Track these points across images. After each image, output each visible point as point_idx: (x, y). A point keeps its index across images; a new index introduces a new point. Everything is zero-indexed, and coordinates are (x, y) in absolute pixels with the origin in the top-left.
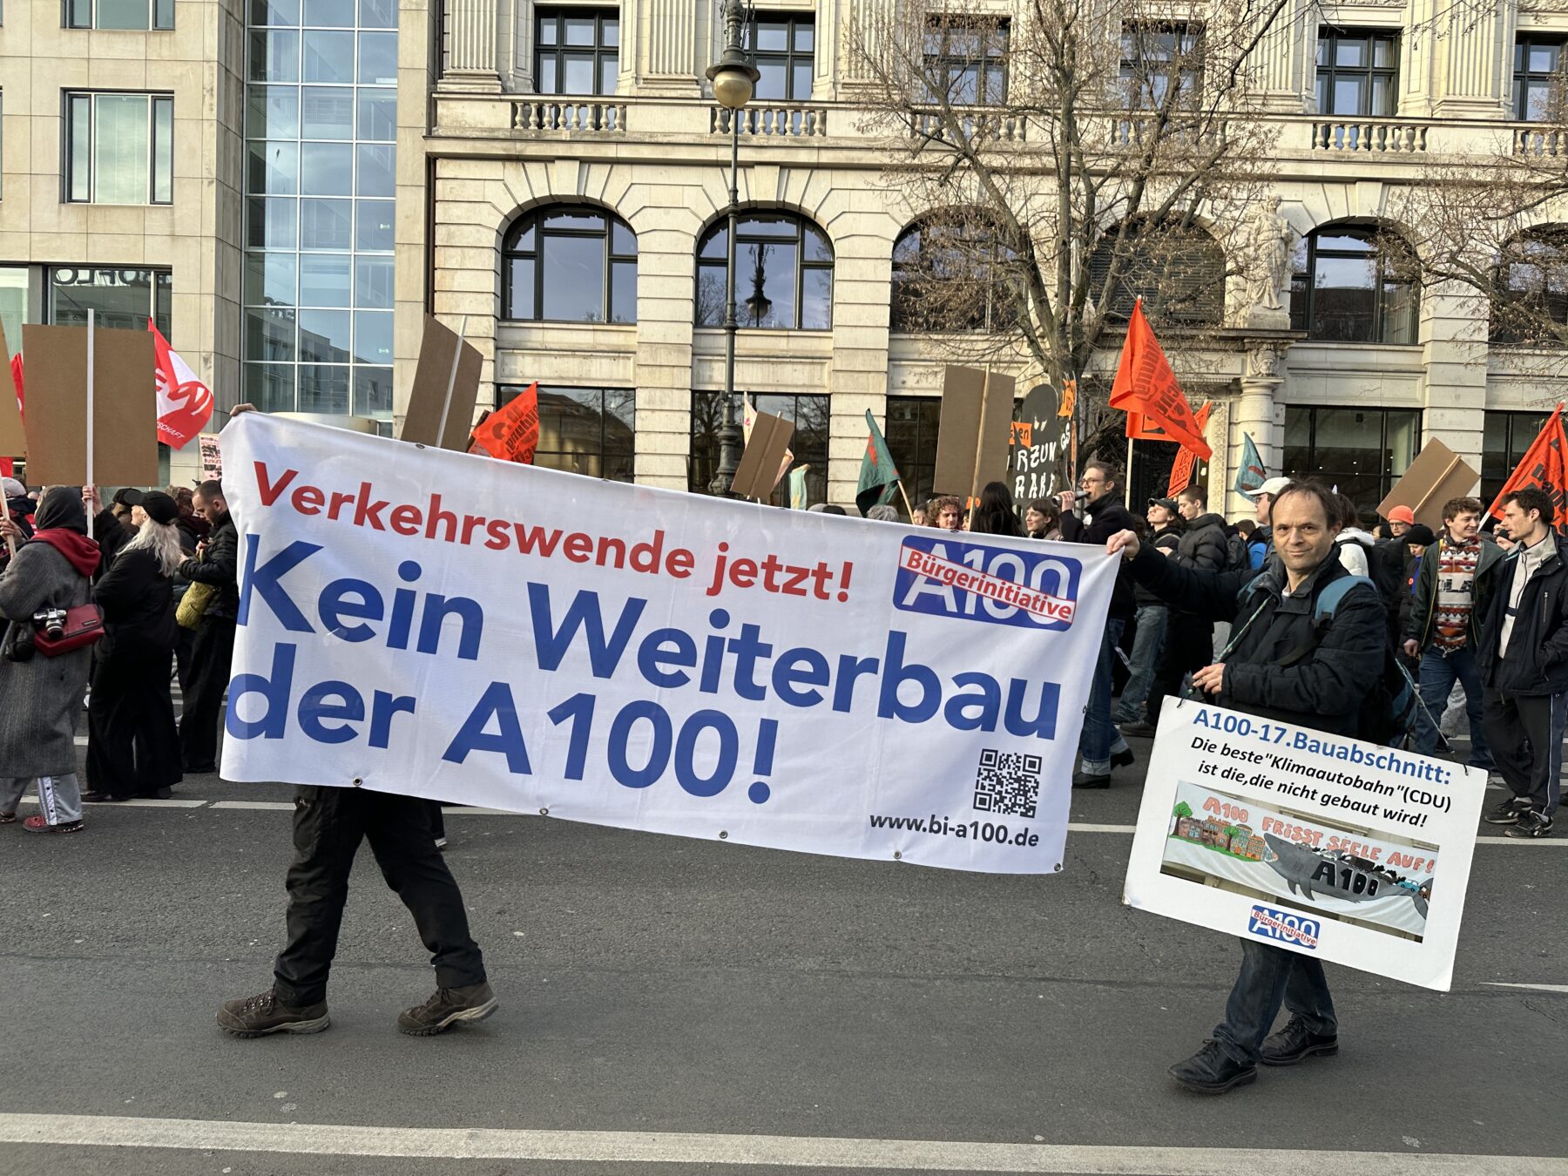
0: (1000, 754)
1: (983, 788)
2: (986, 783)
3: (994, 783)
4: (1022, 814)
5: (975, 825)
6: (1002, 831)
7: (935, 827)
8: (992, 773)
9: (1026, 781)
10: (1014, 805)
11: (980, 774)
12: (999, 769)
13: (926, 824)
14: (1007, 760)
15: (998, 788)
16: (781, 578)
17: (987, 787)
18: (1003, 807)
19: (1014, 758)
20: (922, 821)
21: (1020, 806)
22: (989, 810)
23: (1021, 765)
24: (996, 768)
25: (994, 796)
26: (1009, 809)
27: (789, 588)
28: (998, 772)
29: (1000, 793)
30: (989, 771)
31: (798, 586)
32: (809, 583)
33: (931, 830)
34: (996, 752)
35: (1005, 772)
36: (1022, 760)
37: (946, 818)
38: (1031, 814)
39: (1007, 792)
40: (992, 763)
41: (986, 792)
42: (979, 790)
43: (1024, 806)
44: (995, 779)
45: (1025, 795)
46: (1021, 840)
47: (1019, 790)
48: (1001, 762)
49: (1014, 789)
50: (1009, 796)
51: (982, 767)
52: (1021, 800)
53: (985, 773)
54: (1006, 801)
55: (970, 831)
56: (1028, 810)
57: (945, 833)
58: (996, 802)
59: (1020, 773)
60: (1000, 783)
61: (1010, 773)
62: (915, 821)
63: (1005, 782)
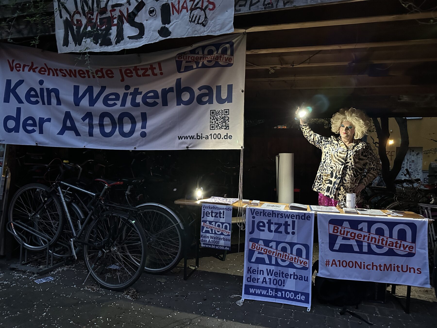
0: (216, 111)
1: (212, 123)
2: (213, 121)
3: (216, 121)
4: (225, 129)
5: (211, 135)
6: (219, 135)
7: (198, 137)
8: (214, 118)
9: (225, 118)
10: (222, 126)
11: (211, 118)
12: (217, 116)
13: (196, 137)
14: (219, 113)
15: (217, 122)
16: (140, 72)
17: (214, 122)
18: (219, 128)
19: (221, 111)
20: (194, 136)
21: (224, 126)
22: (215, 129)
23: (223, 113)
24: (216, 116)
25: (216, 125)
26: (221, 128)
27: (144, 75)
28: (217, 117)
29: (218, 123)
30: (213, 117)
31: (147, 73)
32: (149, 72)
33: (197, 138)
34: (215, 110)
35: (218, 117)
36: (223, 112)
37: (202, 134)
38: (228, 128)
39: (220, 123)
40: (214, 114)
41: (213, 124)
42: (211, 124)
43: (225, 126)
44: (216, 119)
45: (225, 122)
46: (226, 137)
47: (223, 121)
48: (217, 113)
49: (221, 121)
50: (220, 124)
51: (211, 116)
52: (224, 124)
53: (212, 118)
54: (220, 126)
55: (210, 137)
56: (227, 127)
57: (202, 139)
58: (217, 127)
59: (223, 116)
60: (217, 120)
61: (220, 117)
62: (192, 136)
63: (219, 120)
